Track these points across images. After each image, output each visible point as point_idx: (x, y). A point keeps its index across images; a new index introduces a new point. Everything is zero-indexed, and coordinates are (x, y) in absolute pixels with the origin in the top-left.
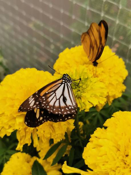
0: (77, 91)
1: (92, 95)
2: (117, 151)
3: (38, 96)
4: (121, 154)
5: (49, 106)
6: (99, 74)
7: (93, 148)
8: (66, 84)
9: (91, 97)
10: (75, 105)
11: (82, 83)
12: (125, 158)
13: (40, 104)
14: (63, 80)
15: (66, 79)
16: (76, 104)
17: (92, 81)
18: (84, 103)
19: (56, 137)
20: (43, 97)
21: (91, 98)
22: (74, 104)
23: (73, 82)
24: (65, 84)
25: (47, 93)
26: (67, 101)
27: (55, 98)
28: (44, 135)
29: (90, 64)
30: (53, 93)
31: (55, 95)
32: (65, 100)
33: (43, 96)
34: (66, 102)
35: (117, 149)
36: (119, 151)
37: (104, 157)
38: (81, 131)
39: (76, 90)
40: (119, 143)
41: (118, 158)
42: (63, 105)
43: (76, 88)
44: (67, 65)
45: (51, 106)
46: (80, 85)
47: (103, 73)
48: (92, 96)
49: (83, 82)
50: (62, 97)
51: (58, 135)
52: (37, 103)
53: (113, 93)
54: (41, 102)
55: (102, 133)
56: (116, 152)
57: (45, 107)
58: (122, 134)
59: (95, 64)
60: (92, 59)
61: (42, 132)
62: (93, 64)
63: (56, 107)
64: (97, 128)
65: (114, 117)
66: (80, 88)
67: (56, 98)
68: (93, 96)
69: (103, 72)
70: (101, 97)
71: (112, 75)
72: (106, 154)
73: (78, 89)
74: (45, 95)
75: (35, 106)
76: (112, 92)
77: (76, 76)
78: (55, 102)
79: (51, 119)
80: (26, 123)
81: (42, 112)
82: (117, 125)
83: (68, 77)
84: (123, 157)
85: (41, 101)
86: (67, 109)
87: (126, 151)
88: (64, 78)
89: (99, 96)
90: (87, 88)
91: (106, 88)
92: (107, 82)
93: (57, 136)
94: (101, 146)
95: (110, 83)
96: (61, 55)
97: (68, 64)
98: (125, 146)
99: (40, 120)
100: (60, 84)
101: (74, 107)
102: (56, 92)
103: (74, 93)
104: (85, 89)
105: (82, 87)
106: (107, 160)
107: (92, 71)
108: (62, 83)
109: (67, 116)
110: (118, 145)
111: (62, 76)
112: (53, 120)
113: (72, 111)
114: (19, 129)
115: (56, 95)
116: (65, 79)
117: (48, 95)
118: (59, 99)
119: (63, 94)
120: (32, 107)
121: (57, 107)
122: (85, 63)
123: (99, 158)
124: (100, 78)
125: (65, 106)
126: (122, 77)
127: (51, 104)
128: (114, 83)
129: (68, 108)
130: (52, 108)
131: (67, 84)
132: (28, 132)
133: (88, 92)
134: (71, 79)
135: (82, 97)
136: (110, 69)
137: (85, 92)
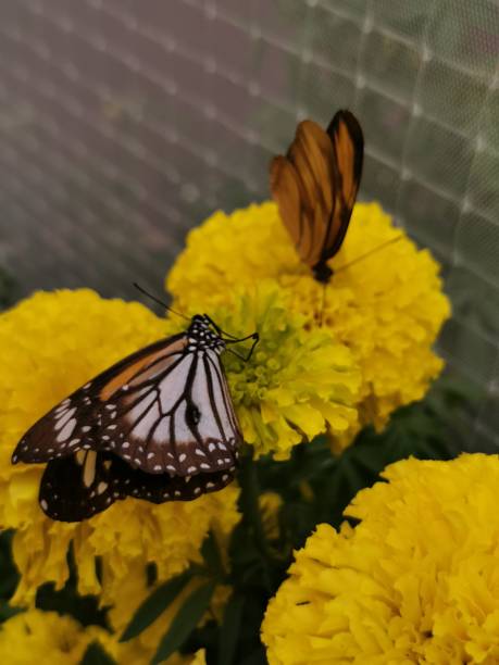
0: (248, 381)
1: (301, 396)
2: (392, 616)
3: (89, 403)
4: (405, 628)
5: (130, 441)
6: (337, 312)
7: (298, 604)
8: (201, 354)
9: (297, 403)
10: (232, 435)
11: (267, 350)
12: (422, 644)
13: (96, 432)
14: (192, 341)
15: (202, 334)
16: (238, 434)
17: (302, 341)
18: (269, 427)
19: (164, 557)
20: (110, 407)
21: (297, 408)
22: (229, 434)
23: (230, 346)
24: (195, 353)
25: (126, 388)
26: (202, 419)
27: (154, 410)
28: (116, 548)
29: (302, 274)
30: (148, 389)
31: (157, 399)
32: (193, 416)
33: (110, 401)
34: (196, 424)
35: (389, 610)
36: (397, 618)
37: (338, 638)
38: (270, 531)
39: (242, 376)
40: (398, 586)
41: (394, 642)
42: (184, 435)
43: (243, 367)
44: (214, 278)
45: (137, 443)
46: (260, 356)
47: (352, 310)
48: (303, 400)
49: (270, 345)
50: (184, 405)
51: (171, 547)
52: (86, 429)
53: (393, 387)
54: (98, 427)
55: (335, 545)
56: (388, 621)
57: (113, 444)
58: (413, 549)
59: (323, 274)
60: (309, 255)
61: (110, 537)
62: (314, 273)
63: (156, 446)
64: (318, 527)
65: (384, 484)
66: (258, 368)
67: (160, 408)
68: (308, 402)
69: (351, 304)
70: (335, 406)
71: (388, 316)
72: (347, 630)
73: (249, 371)
74: (119, 396)
75: (76, 441)
76: (387, 380)
77: (244, 322)
78: (156, 424)
79: (140, 491)
80: (44, 504)
81: (107, 464)
82: (392, 513)
83: (211, 326)
84: (414, 640)
85: (100, 423)
86: (199, 452)
87: (423, 615)
88: (195, 331)
89: (327, 399)
90: (284, 371)
91: (357, 367)
92: (366, 346)
93: (168, 553)
94: (330, 597)
95: (378, 349)
96: (196, 236)
97: (222, 273)
98: (421, 599)
99: (96, 492)
100: (179, 356)
101: (227, 444)
102: (161, 387)
103: (233, 389)
104: (276, 372)
105: (266, 367)
106: (351, 652)
107: (309, 300)
108: (185, 352)
109: (201, 479)
110: (394, 592)
111: (188, 323)
112: (149, 495)
113: (220, 462)
114: (22, 525)
115: (161, 396)
116: (197, 337)
117: (131, 399)
118: (172, 413)
119: (187, 394)
120: (63, 446)
121: (163, 446)
122: (285, 270)
123: (318, 643)
124: (339, 328)
125: (193, 439)
126: (426, 325)
127: (140, 432)
128: (396, 346)
129: (205, 449)
130: (141, 449)
131: (206, 355)
132: (55, 536)
133: (285, 387)
134: (224, 337)
135: (263, 401)
136: (379, 294)
137: (277, 386)
